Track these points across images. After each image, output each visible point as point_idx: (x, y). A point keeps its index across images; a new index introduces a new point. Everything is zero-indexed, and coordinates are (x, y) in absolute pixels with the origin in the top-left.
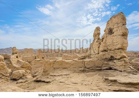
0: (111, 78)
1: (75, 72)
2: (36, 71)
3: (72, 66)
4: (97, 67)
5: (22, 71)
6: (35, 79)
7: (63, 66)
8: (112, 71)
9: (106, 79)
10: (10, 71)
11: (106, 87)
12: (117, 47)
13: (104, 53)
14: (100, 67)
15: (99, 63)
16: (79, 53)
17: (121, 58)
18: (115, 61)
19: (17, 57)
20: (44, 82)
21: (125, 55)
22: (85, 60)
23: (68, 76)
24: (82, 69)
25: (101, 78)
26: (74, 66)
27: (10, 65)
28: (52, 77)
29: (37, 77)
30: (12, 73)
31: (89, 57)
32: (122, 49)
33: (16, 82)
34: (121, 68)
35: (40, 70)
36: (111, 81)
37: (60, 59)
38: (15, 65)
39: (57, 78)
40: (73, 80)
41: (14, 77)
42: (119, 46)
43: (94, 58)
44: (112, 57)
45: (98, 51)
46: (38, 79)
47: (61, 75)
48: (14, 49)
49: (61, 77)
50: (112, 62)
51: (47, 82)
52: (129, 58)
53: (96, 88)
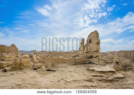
0: (91, 69)
1: (70, 65)
2: (47, 64)
3: (69, 61)
4: (83, 62)
5: (39, 64)
6: (47, 68)
7: (63, 61)
8: (91, 64)
9: (88, 69)
10: (32, 64)
11: (88, 73)
12: (94, 51)
13: (87, 54)
14: (84, 62)
15: (84, 60)
16: (72, 54)
17: (96, 57)
18: (93, 58)
19: (37, 56)
20: (52, 70)
21: (99, 55)
22: (76, 58)
23: (66, 67)
24: (74, 63)
25: (85, 68)
26: (69, 62)
27: (33, 60)
28: (57, 68)
29: (48, 68)
30: (34, 65)
31: (78, 56)
32: (97, 51)
33: (36, 71)
34: (97, 63)
35: (50, 64)
36: (91, 70)
37: (61, 57)
38: (35, 61)
39: (60, 68)
40: (69, 70)
41: (35, 68)
42: (95, 50)
43: (81, 57)
44: (91, 56)
45: (83, 53)
46: (49, 69)
47: (62, 67)
48: (35, 51)
49: (62, 68)
50: (91, 59)
51: (54, 71)
52: (101, 56)
53: (82, 74)
